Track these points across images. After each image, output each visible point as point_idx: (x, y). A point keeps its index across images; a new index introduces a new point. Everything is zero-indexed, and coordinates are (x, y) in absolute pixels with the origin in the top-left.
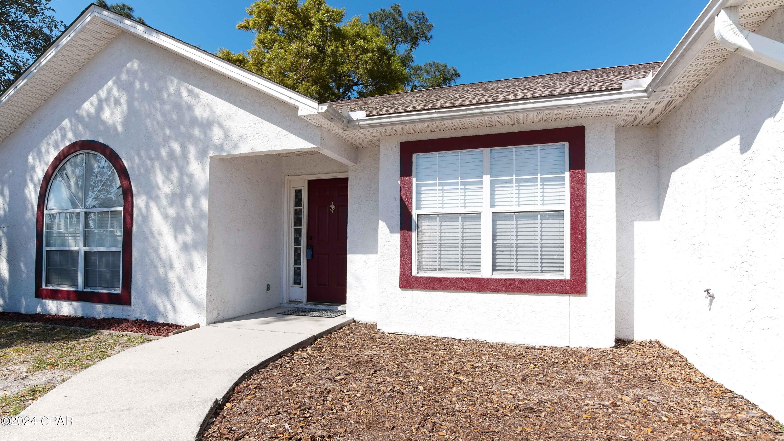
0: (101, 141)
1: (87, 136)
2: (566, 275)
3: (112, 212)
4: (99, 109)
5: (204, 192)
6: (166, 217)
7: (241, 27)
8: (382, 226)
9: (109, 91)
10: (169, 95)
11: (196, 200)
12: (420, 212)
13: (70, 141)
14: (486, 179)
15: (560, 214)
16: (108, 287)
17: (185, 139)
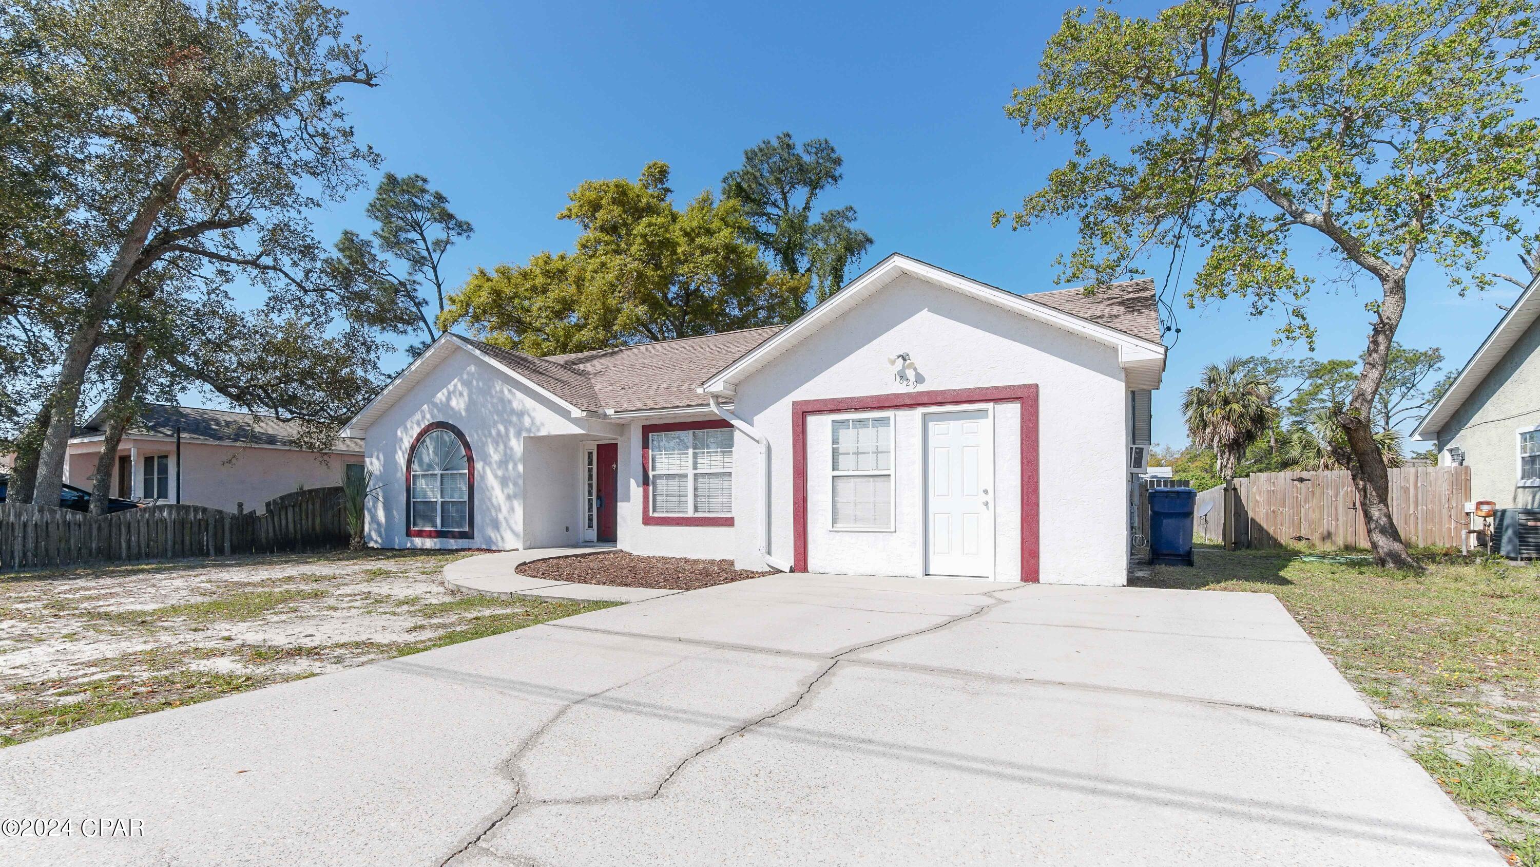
0: (451, 422)
1: (440, 418)
2: (733, 514)
3: (460, 474)
4: (449, 398)
5: (520, 460)
6: (496, 476)
7: (562, 217)
8: (633, 482)
9: (455, 386)
10: (496, 391)
11: (515, 465)
12: (654, 473)
13: (429, 421)
14: (691, 451)
16: (458, 527)
17: (507, 423)
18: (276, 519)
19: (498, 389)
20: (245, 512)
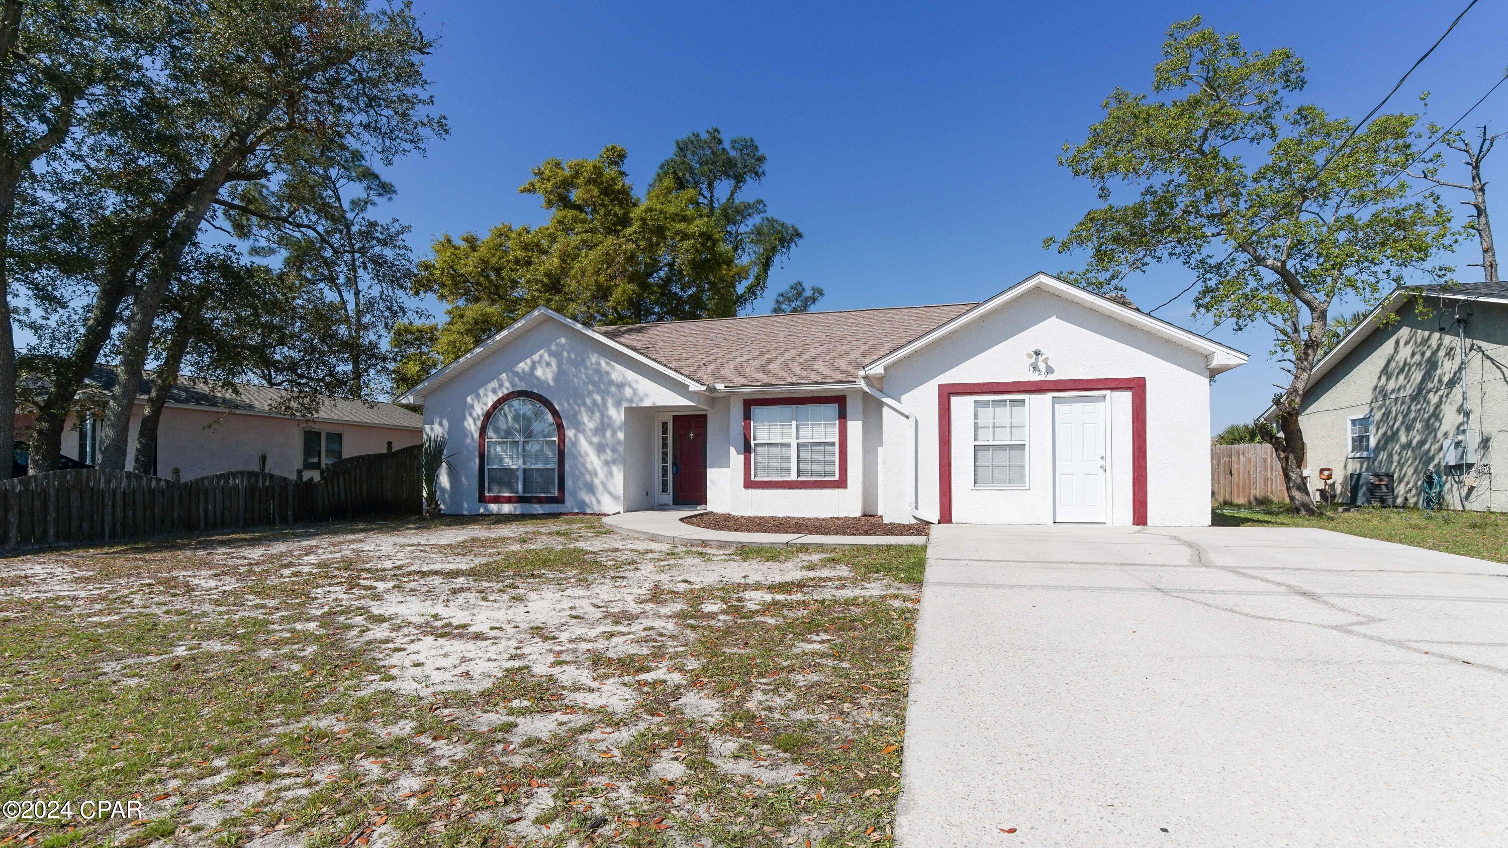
0: (535, 391)
1: (522, 387)
2: (837, 478)
3: (549, 441)
4: (533, 367)
5: (620, 428)
6: (591, 443)
7: (524, 190)
8: (732, 450)
9: (541, 357)
10: (592, 364)
11: (614, 433)
12: (756, 442)
13: (507, 388)
14: (794, 423)
15: (833, 444)
16: (544, 492)
17: (605, 393)
18: (329, 487)
19: (594, 360)
20: (304, 480)
